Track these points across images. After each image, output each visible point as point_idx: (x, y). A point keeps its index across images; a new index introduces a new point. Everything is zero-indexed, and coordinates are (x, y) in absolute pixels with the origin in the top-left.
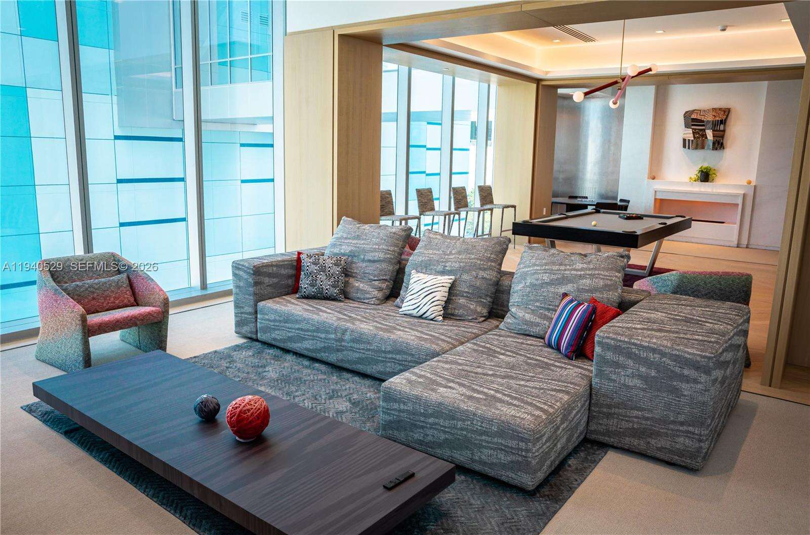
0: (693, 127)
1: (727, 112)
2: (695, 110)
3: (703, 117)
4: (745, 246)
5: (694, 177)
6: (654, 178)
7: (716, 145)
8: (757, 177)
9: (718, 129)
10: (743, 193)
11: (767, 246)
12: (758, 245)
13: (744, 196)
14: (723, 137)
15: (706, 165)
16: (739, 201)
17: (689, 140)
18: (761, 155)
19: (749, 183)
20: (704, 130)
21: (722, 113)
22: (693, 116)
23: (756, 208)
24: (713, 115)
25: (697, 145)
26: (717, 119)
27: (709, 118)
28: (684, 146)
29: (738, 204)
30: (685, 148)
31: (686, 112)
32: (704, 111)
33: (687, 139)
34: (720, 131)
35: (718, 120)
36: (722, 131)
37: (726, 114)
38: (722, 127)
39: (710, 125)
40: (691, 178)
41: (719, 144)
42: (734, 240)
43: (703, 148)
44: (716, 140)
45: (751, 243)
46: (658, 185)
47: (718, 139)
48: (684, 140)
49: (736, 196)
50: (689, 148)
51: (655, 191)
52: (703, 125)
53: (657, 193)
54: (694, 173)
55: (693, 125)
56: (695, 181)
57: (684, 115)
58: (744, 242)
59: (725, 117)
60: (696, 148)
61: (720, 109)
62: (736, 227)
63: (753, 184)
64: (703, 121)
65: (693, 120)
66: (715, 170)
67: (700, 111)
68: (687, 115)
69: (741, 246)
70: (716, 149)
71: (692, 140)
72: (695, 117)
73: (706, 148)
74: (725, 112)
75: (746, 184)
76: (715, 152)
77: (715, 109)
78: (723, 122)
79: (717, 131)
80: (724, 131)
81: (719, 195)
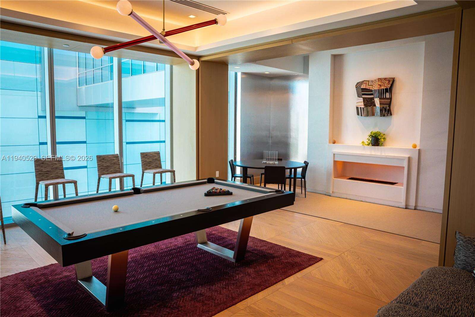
0: (363, 96)
1: (392, 81)
2: (365, 81)
3: (371, 86)
4: (413, 208)
5: (366, 141)
6: (334, 143)
7: (384, 111)
8: (421, 141)
9: (384, 97)
10: (407, 156)
11: (434, 209)
12: (425, 207)
13: (409, 159)
14: (390, 104)
15: (376, 130)
16: (405, 164)
17: (361, 108)
18: (423, 120)
19: (415, 147)
20: (373, 99)
21: (387, 82)
22: (363, 87)
23: (422, 171)
24: (379, 85)
25: (368, 112)
26: (382, 87)
27: (376, 87)
28: (358, 114)
29: (404, 167)
30: (359, 115)
31: (358, 83)
32: (372, 81)
33: (359, 107)
34: (386, 98)
35: (383, 89)
36: (388, 99)
37: (391, 83)
38: (388, 95)
39: (377, 94)
40: (363, 142)
41: (387, 111)
42: (402, 201)
43: (373, 115)
44: (383, 107)
45: (419, 204)
46: (337, 149)
47: (385, 106)
48: (357, 108)
49: (401, 159)
50: (361, 115)
51: (334, 154)
52: (372, 94)
53: (336, 155)
54: (366, 138)
55: (363, 94)
56: (368, 145)
57: (356, 85)
58: (412, 204)
59: (389, 86)
60: (367, 115)
61: (385, 79)
62: (403, 188)
63: (418, 148)
64: (371, 91)
65: (363, 90)
66: (384, 134)
67: (369, 81)
68: (358, 85)
69: (409, 207)
70: (384, 116)
71: (363, 108)
72: (364, 87)
73: (376, 115)
74: (389, 81)
75: (412, 148)
76: (383, 118)
77: (380, 79)
78: (389, 90)
79: (383, 99)
80: (391, 99)
81: (386, 158)
